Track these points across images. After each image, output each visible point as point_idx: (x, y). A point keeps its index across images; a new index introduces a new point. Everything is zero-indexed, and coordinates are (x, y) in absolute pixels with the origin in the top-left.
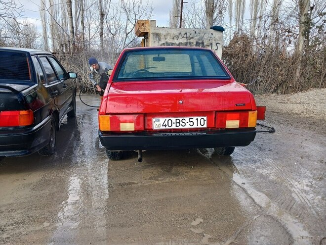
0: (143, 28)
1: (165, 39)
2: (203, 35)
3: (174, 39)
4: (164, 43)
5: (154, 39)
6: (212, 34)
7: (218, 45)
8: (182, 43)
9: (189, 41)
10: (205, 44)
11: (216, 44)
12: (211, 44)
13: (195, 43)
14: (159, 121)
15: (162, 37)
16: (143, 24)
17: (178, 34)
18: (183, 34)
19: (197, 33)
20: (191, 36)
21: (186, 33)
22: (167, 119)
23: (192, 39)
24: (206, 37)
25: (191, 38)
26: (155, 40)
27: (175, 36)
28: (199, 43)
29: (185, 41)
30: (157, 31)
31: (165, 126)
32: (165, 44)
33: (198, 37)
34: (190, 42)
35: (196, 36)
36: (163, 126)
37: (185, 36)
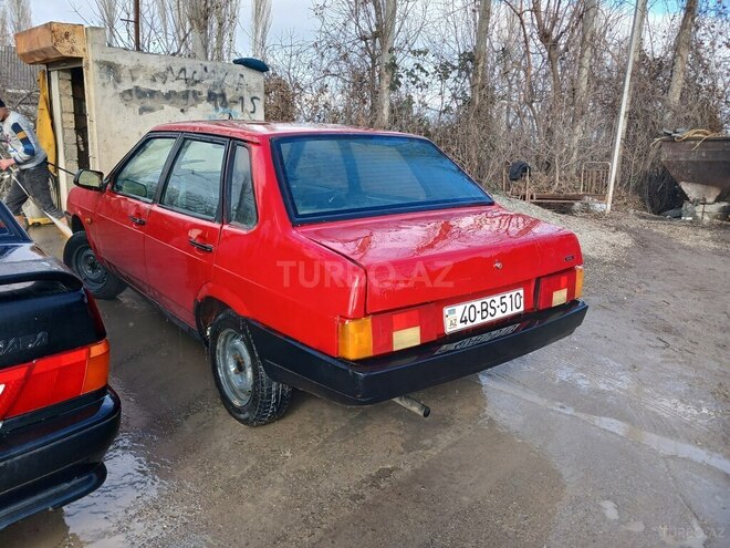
0: (66, 44)
1: (133, 79)
2: (222, 76)
3: (155, 81)
4: (130, 91)
5: (101, 77)
6: (242, 76)
7: (255, 101)
8: (175, 93)
9: (191, 88)
10: (228, 97)
11: (252, 99)
12: (242, 98)
13: (205, 95)
14: (454, 311)
15: (124, 73)
16: (67, 35)
17: (164, 70)
18: (176, 69)
19: (209, 70)
20: (196, 77)
21: (183, 70)
22: (468, 305)
23: (198, 85)
24: (229, 81)
25: (197, 82)
26: (106, 81)
27: (158, 75)
28: (216, 95)
29: (184, 88)
30: (110, 58)
31: (465, 321)
32: (134, 92)
33: (210, 82)
34: (194, 91)
35: (208, 78)
36: (461, 322)
37: (182, 76)
